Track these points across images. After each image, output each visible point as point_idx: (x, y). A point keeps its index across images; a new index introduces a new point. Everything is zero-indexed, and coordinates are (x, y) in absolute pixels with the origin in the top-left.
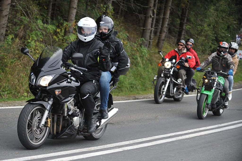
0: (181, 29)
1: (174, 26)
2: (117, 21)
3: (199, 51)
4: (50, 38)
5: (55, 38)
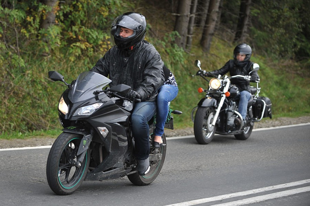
0: (242, 16)
1: (231, 10)
2: (132, 2)
3: (275, 53)
4: (15, 32)
5: (25, 33)
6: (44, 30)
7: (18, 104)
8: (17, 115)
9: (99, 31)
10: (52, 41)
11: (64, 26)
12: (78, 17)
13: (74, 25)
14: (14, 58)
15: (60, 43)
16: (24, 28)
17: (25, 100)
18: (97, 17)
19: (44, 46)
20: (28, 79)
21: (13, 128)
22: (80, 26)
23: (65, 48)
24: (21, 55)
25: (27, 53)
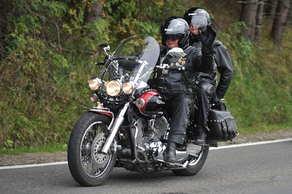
4: (56, 27)
5: (67, 29)
6: (89, 24)
7: (62, 111)
8: (61, 124)
9: (154, 24)
10: (99, 36)
11: (113, 19)
12: (128, 8)
13: (124, 17)
14: (55, 58)
15: (108, 40)
16: (65, 23)
17: (69, 106)
18: (150, 8)
19: (90, 43)
20: (73, 81)
21: (57, 139)
22: (132, 19)
23: (114, 44)
24: (63, 54)
25: (71, 51)
